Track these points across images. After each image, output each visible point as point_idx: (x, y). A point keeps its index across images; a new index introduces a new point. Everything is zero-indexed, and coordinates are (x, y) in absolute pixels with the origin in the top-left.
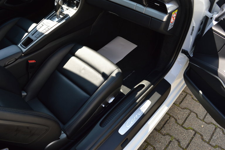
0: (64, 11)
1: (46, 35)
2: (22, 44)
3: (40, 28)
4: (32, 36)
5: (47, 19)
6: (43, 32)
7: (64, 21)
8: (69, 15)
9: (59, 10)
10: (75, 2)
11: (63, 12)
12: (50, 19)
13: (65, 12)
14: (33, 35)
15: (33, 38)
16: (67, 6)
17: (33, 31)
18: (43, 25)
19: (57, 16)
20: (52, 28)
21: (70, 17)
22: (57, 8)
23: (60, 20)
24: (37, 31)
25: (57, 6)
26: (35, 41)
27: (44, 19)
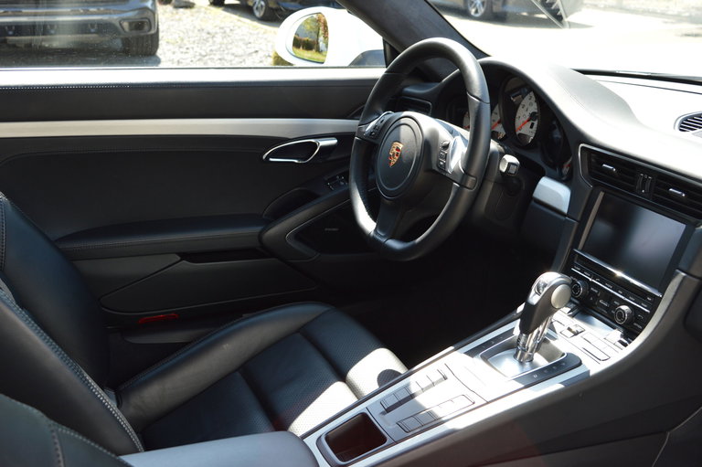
0: (559, 336)
1: (453, 432)
2: (327, 439)
3: (428, 387)
4: (383, 413)
5: (472, 353)
6: (440, 413)
7: (553, 386)
8: (580, 364)
9: (541, 328)
10: (624, 308)
11: (554, 339)
12: (485, 358)
13: (564, 344)
14: (388, 410)
15: (386, 424)
16: (573, 316)
17: (394, 394)
18: (445, 378)
19: (524, 351)
20: (488, 403)
21: (592, 373)
22: (536, 316)
23: (535, 376)
24: (412, 396)
25: (539, 307)
26: (397, 443)
27: (451, 348)
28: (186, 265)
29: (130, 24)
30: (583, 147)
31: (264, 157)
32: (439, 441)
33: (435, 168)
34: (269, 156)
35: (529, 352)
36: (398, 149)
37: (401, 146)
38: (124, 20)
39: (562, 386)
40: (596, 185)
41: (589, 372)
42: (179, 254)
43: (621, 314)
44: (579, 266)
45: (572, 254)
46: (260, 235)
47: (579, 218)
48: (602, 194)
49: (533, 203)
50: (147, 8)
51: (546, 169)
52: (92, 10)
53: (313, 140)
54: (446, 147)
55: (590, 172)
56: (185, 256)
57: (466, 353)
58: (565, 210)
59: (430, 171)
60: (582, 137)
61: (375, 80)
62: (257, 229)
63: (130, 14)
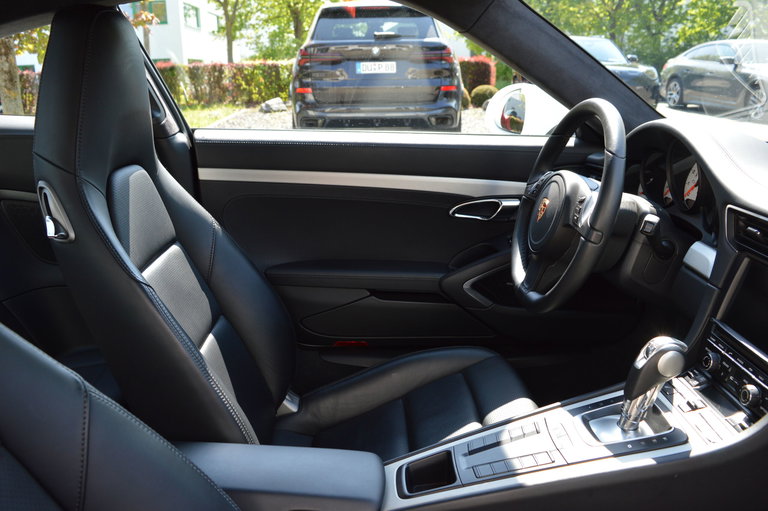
0: (674, 409)
1: (520, 486)
2: (407, 469)
3: (518, 438)
4: (465, 455)
5: (574, 412)
6: (517, 464)
7: (645, 460)
8: (686, 442)
9: (649, 394)
10: (751, 388)
11: (667, 410)
13: (676, 418)
14: (471, 453)
15: (461, 465)
16: (699, 391)
17: (483, 438)
18: (538, 432)
19: (628, 418)
20: (568, 464)
21: (692, 455)
22: (640, 382)
23: (630, 446)
24: (498, 444)
25: (643, 372)
26: (463, 486)
27: (558, 404)
28: (374, 300)
29: (437, 119)
30: (729, 209)
31: (451, 212)
32: (503, 493)
33: (571, 223)
34: (454, 212)
35: (631, 421)
36: (545, 205)
37: (547, 202)
38: (432, 116)
39: (654, 462)
40: (741, 249)
41: (689, 452)
42: (369, 290)
43: (746, 394)
44: (714, 337)
45: (710, 324)
46: (441, 280)
47: (720, 286)
48: (746, 261)
49: (683, 268)
50: (451, 107)
51: (704, 233)
52: (411, 108)
53: (496, 201)
54: (582, 202)
55: (736, 236)
56: (374, 292)
57: (571, 411)
58: (709, 275)
59: (567, 225)
60: (729, 198)
61: (540, 148)
62: (438, 276)
63: (439, 112)
